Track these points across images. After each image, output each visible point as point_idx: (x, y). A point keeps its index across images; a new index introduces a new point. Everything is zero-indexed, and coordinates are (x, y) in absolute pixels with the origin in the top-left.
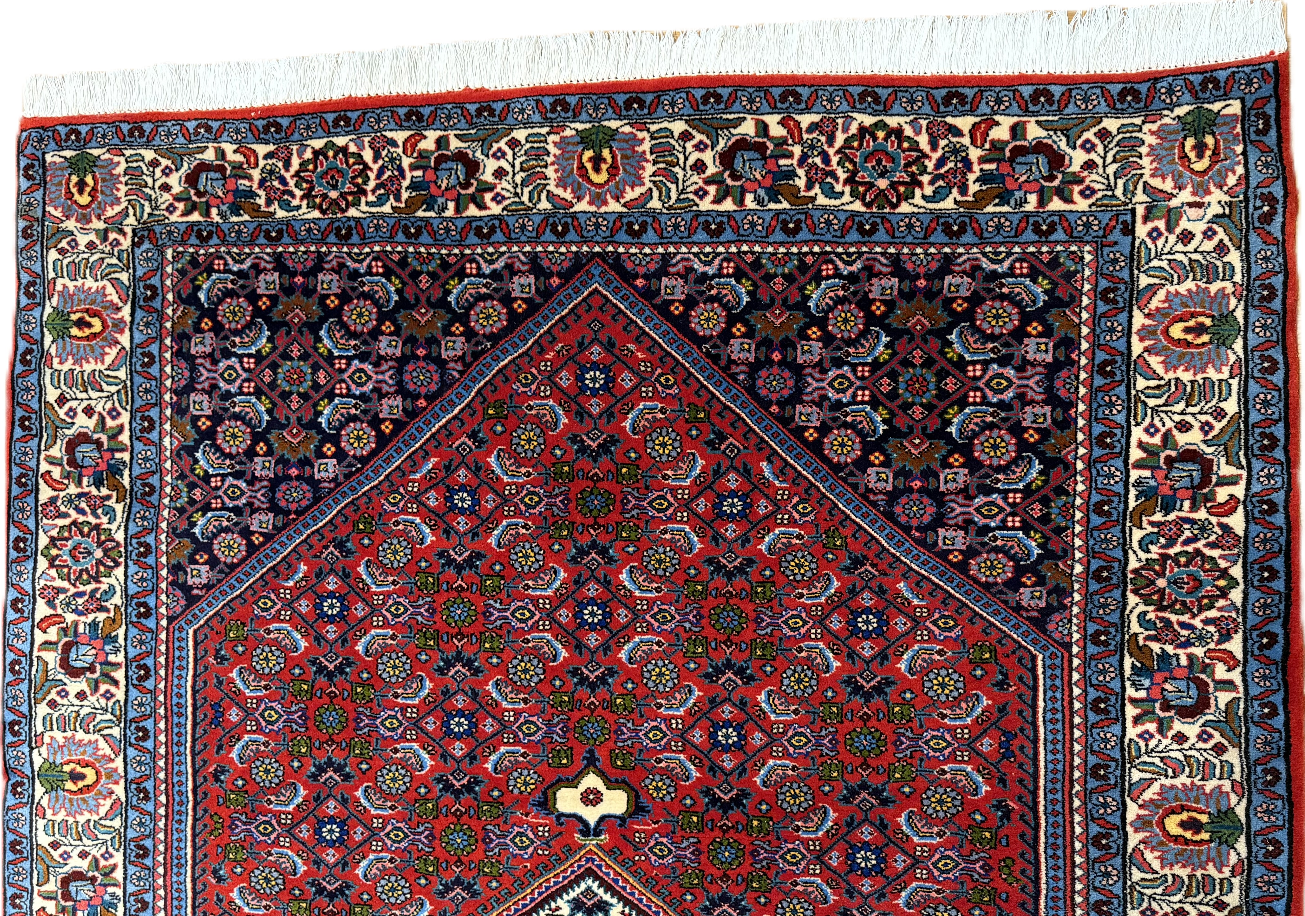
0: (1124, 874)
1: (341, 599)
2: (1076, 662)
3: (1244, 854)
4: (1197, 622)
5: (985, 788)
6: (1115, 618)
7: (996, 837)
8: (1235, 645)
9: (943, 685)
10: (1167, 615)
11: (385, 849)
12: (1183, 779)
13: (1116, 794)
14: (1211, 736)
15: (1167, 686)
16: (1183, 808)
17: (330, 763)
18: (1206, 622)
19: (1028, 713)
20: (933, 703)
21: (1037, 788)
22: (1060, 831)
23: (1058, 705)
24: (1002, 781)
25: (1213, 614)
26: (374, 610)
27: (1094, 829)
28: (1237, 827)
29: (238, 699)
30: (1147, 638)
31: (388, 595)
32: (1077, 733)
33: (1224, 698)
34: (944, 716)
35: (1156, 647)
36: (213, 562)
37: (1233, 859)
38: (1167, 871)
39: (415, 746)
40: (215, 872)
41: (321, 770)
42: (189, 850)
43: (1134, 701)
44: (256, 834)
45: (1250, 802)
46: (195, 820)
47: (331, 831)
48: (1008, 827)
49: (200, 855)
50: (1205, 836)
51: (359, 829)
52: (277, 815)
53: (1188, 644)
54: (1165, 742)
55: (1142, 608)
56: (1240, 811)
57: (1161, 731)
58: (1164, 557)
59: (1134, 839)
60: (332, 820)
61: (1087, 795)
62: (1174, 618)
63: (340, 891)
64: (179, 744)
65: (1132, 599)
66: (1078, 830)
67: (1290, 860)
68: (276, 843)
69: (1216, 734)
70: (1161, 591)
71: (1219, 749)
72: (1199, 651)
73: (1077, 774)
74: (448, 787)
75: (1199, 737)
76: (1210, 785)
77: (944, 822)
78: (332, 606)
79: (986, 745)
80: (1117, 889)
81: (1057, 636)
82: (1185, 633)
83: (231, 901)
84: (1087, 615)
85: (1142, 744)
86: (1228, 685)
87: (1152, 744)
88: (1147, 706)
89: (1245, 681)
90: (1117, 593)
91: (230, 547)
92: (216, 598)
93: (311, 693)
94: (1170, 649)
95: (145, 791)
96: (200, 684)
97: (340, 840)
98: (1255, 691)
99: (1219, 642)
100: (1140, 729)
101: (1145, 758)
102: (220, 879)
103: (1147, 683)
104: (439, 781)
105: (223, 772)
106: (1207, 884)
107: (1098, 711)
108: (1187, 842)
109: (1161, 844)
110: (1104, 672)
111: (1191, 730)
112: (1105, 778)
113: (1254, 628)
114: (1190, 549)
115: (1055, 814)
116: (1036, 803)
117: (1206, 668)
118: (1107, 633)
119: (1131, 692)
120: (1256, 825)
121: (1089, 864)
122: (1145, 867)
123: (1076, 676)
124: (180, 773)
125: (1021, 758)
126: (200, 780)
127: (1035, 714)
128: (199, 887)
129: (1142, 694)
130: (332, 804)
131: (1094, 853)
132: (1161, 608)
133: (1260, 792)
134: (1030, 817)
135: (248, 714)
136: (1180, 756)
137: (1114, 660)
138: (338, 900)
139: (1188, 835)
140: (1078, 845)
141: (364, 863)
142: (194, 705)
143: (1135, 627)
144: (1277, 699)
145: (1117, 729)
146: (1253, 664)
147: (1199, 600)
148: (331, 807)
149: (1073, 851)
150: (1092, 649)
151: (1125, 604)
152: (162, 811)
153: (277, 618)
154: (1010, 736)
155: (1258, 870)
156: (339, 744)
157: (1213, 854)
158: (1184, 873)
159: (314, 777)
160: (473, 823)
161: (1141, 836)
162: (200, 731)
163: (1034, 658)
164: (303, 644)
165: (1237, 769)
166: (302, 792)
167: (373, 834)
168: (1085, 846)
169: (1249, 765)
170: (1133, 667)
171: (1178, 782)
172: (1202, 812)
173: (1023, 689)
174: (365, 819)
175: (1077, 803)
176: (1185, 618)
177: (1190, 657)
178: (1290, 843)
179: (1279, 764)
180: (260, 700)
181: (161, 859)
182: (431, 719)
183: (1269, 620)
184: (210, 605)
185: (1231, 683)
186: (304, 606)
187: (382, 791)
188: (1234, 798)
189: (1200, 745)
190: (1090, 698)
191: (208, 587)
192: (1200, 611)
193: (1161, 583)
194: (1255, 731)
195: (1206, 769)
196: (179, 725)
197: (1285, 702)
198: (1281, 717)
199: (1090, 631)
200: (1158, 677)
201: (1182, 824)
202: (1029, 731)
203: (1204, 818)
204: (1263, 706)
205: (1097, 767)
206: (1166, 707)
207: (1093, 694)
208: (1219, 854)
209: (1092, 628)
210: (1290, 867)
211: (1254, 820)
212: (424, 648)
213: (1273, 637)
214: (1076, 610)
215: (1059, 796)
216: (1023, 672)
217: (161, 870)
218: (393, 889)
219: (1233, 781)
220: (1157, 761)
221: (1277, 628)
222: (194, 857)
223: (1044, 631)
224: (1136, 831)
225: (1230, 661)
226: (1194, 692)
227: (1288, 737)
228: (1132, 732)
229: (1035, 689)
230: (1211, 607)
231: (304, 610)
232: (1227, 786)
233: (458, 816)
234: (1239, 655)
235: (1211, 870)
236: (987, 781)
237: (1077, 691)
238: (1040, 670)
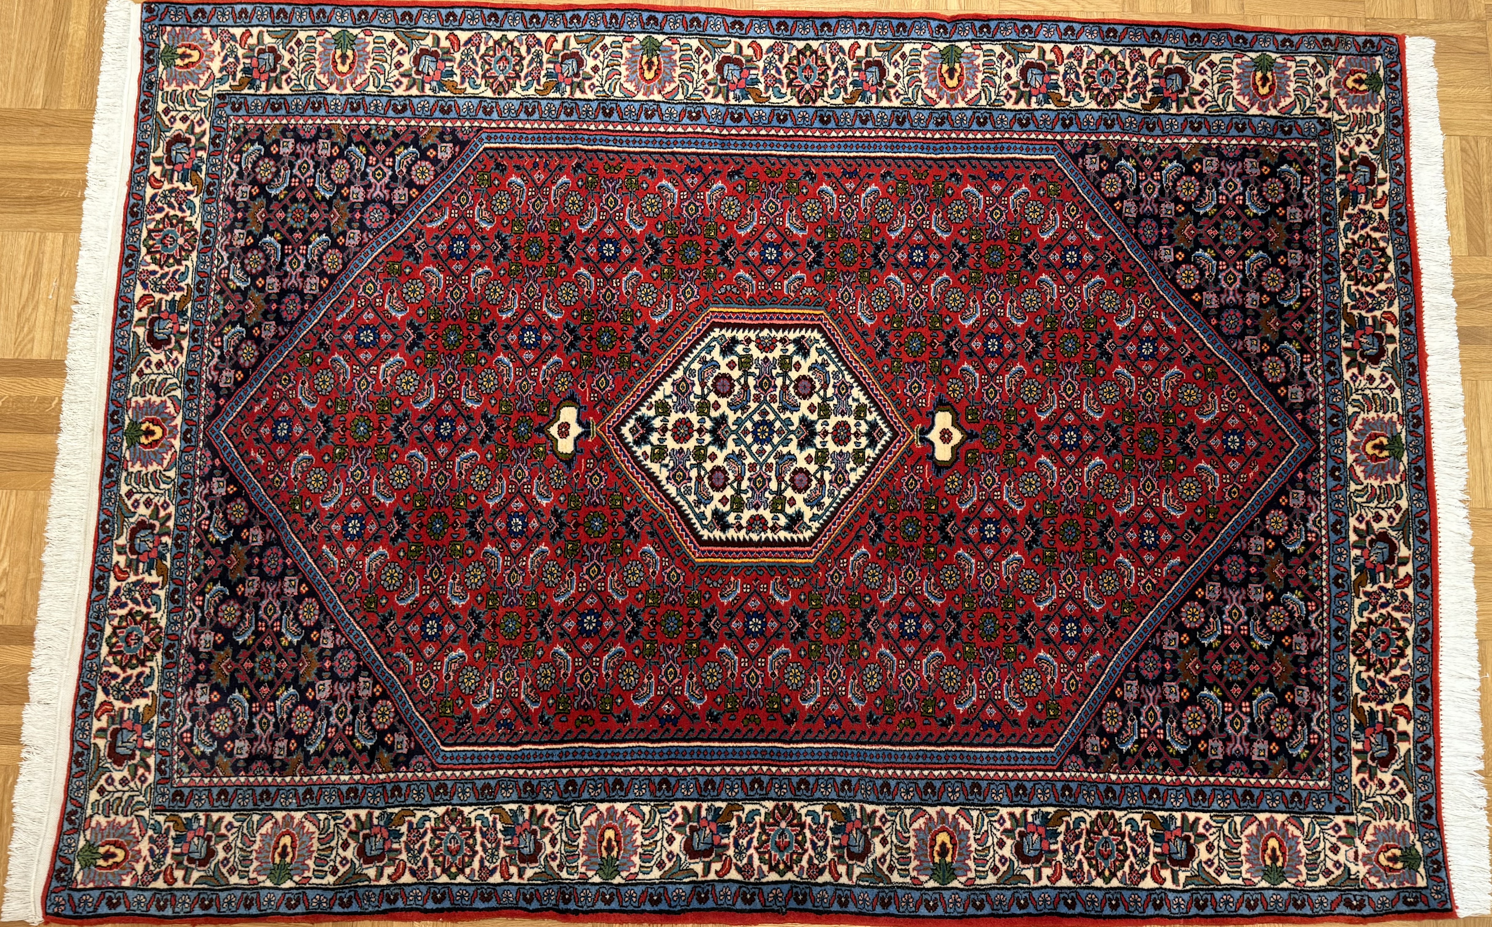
0: (908, 804)
1: (1077, 264)
2: (1050, 774)
3: (926, 886)
4: (1079, 856)
5: (961, 710)
6: (1081, 801)
7: (928, 716)
8: (1065, 882)
9: (1030, 682)
10: (1084, 836)
11: (908, 294)
12: (974, 846)
13: (962, 799)
14: (1003, 864)
15: (1036, 836)
16: (954, 845)
17: (965, 256)
18: (1080, 863)
19: (1014, 740)
20: (1017, 675)
21: (963, 745)
22: (935, 760)
23: (1020, 761)
24: (967, 722)
25: (1086, 867)
26: (1070, 287)
27: (938, 784)
28: (944, 881)
29: (1007, 191)
30: (1068, 823)
31: (1080, 296)
32: (1001, 774)
33: (1030, 873)
34: (1009, 682)
35: (1062, 828)
36: (1101, 173)
37: (923, 878)
38: (912, 833)
39: (978, 315)
40: (889, 173)
41: (961, 250)
42: (903, 155)
43: (1025, 813)
44: (915, 203)
45: (962, 890)
46: (924, 159)
47: (919, 256)
48: (936, 725)
49: (901, 162)
50: (937, 859)
51: (921, 276)
52: (929, 218)
53: (1065, 850)
54: (998, 834)
55: (1088, 820)
56: (955, 884)
57: (1006, 831)
58: (1123, 835)
59: (932, 811)
60: (926, 257)
61: (960, 779)
62: (1082, 841)
63: (879, 262)
64: (976, 148)
65: (1094, 813)
66: (936, 773)
67: (924, 917)
68: (910, 217)
69: (1005, 868)
70: (1100, 833)
71: (995, 870)
72: (1060, 857)
73: (974, 773)
74: (951, 337)
75: (1002, 857)
76: (971, 863)
77: (937, 681)
78: (1072, 257)
79: (991, 711)
80: (898, 799)
81: (1067, 761)
82: (1072, 848)
83: (869, 185)
84: (1083, 782)
85: (996, 818)
86: (1038, 876)
87: (997, 825)
88: (1022, 821)
89: (1042, 888)
90: (1098, 803)
91: (1112, 185)
92: (1076, 175)
93: (1012, 243)
94: (1061, 838)
95: (942, 124)
96: (1017, 163)
97: (913, 262)
98: (1035, 894)
99: (1067, 871)
100: (1006, 817)
101: (986, 820)
102: (884, 177)
103: (1037, 822)
104: (955, 331)
105: (957, 180)
106: (905, 860)
107: (1017, 788)
108: (932, 847)
109: (930, 830)
110: (1044, 793)
111: (1007, 851)
112: (972, 793)
113: (1078, 894)
114: (1129, 852)
115: (947, 758)
116: (953, 745)
117: (1048, 863)
118: (1070, 796)
119: (1031, 811)
120: (946, 894)
121: (914, 780)
122: (914, 818)
123: (1040, 774)
124: (955, 148)
125: (983, 735)
126: (951, 163)
127: (1014, 745)
128: (878, 162)
129: (1030, 819)
130: (937, 257)
131: (922, 784)
132: (1088, 833)
133: (969, 897)
134: (944, 740)
135: (997, 198)
136: (989, 843)
137: (1052, 800)
138: (872, 261)
139: (937, 848)
140: (926, 773)
141: (898, 279)
142: (1002, 159)
143: (1075, 815)
144: (1031, 909)
145: (1006, 801)
146: (1053, 893)
147: (1095, 858)
148: (935, 256)
149: (922, 769)
150: (1059, 786)
151: (1090, 808)
152: (929, 135)
153: (1063, 218)
154: (998, 728)
155: (916, 895)
156: (978, 262)
157: (925, 865)
158: (911, 844)
159: (956, 245)
160: (926, 355)
161: (935, 816)
162: (985, 163)
163: (1052, 746)
164: (1046, 237)
165: (983, 882)
166: (945, 236)
167: (917, 285)
168: (926, 777)
169: (986, 890)
170: (1048, 813)
171: (971, 841)
172: (953, 858)
173: (1030, 737)
174: (927, 279)
175: (954, 773)
176: (1082, 848)
177: (1056, 852)
178: (935, 917)
179: (987, 910)
180: (1007, 206)
181: (896, 134)
182: (997, 326)
183: (1084, 904)
184: (1072, 171)
185: (1040, 878)
186: (1072, 238)
187: (947, 291)
188: (963, 879)
189: (997, 858)
190: (1026, 784)
191: (1084, 170)
192: (1088, 859)
193: (1105, 833)
194: (1009, 894)
195: (980, 861)
196: (989, 148)
197: (1029, 915)
198: (1018, 912)
199: (1072, 785)
200: (1041, 830)
201: (943, 844)
202: (1001, 741)
203: (948, 859)
204: (1025, 899)
205: (979, 787)
206: (1022, 835)
207: (1029, 785)
208: (925, 869)
209: (1073, 786)
210: (919, 916)
211: (949, 893)
212: (1045, 321)
213: (1072, 906)
214: (1085, 775)
215: (958, 760)
216: (1042, 737)
217: (889, 134)
218: (881, 299)
219: (974, 879)
220: (985, 828)
221: (1079, 909)
222: (898, 158)
223: (1070, 753)
224: (938, 813)
225: (1054, 878)
226: (1032, 853)
227: (1005, 916)
228: (1004, 811)
229: (1031, 746)
230: (1090, 865)
231: (1069, 238)
232: (971, 875)
233: (931, 344)
234: (1059, 884)
235: (914, 863)
236: (966, 711)
237: (1030, 774)
238: (1043, 750)
